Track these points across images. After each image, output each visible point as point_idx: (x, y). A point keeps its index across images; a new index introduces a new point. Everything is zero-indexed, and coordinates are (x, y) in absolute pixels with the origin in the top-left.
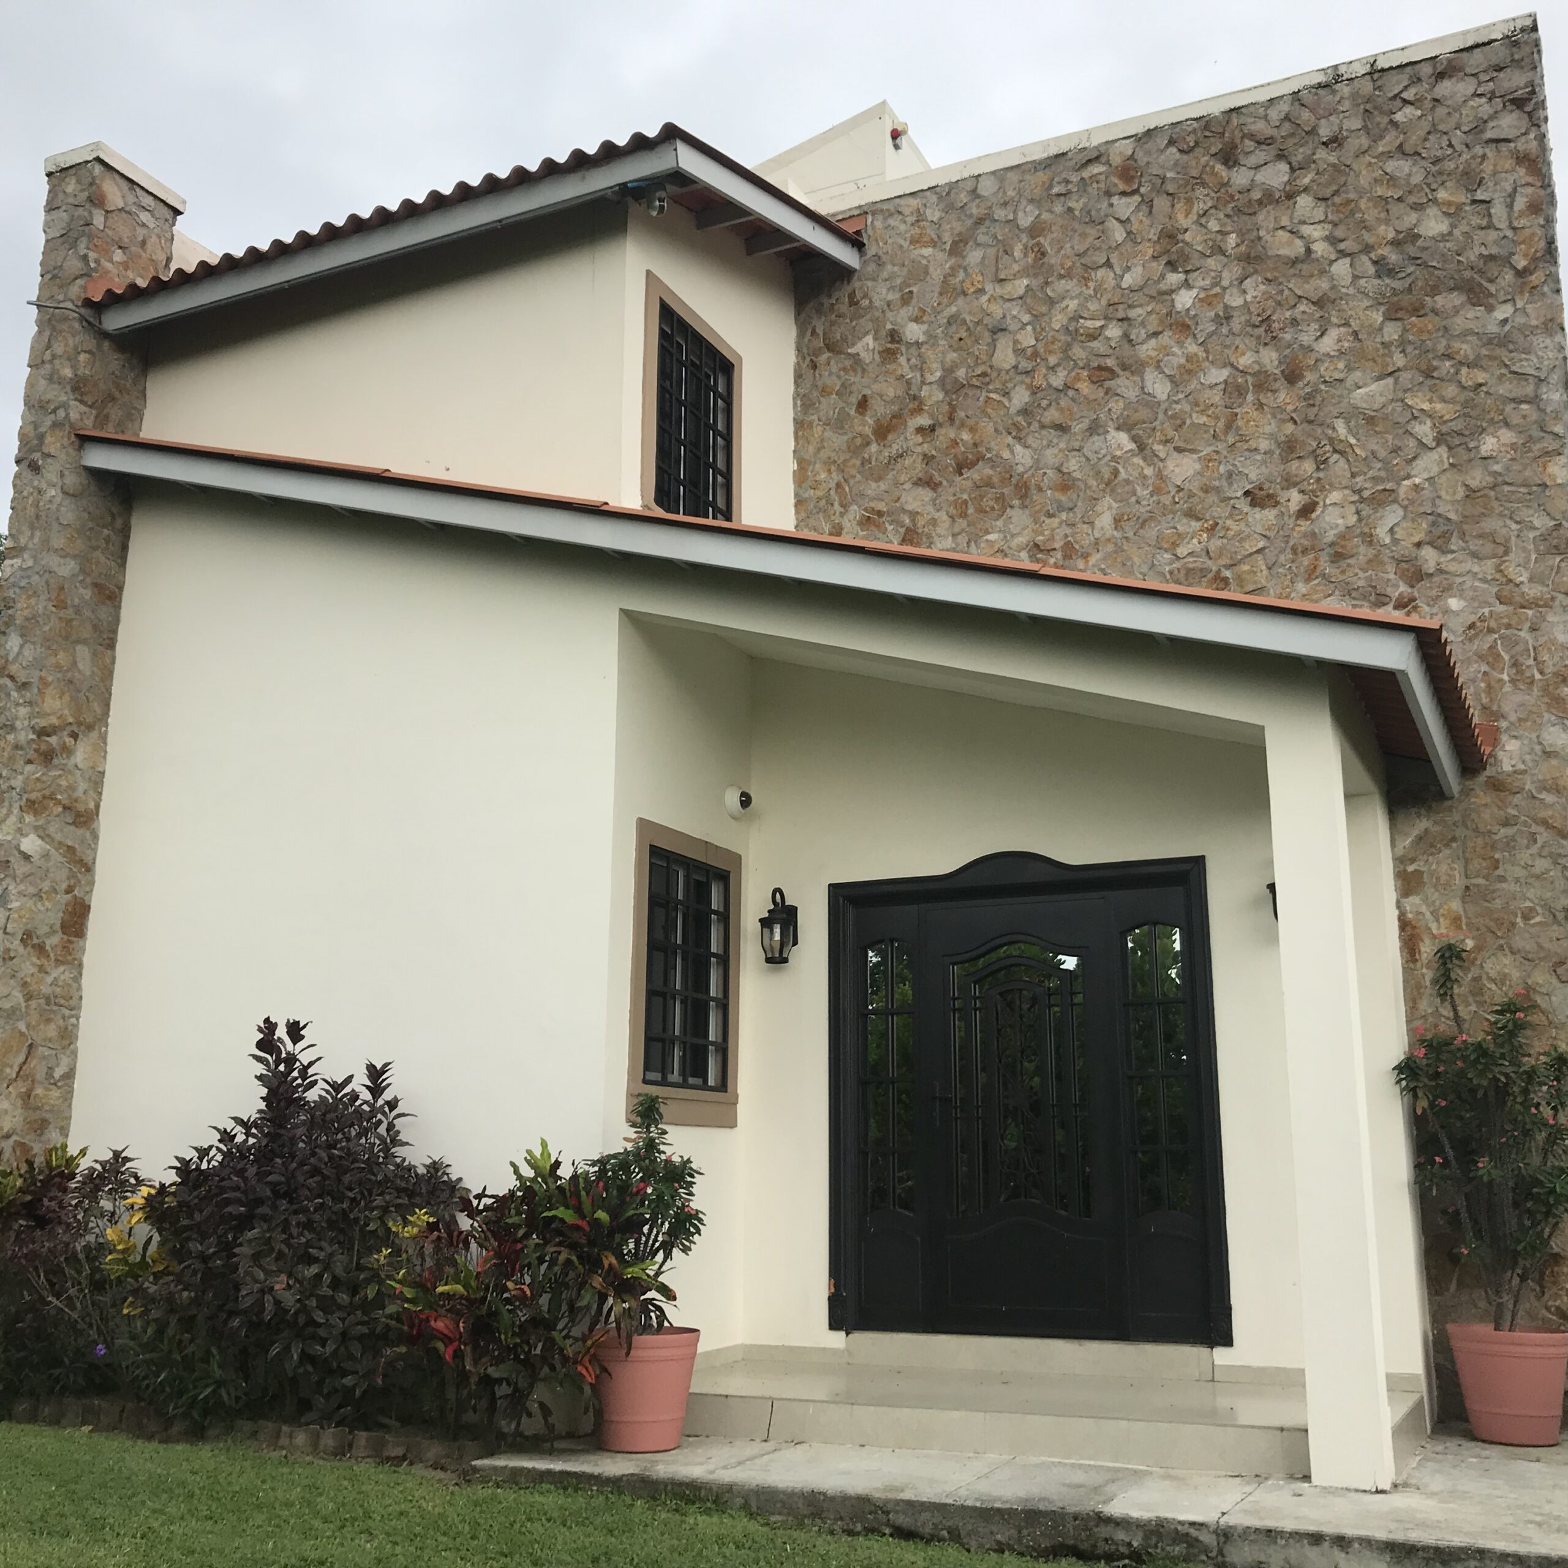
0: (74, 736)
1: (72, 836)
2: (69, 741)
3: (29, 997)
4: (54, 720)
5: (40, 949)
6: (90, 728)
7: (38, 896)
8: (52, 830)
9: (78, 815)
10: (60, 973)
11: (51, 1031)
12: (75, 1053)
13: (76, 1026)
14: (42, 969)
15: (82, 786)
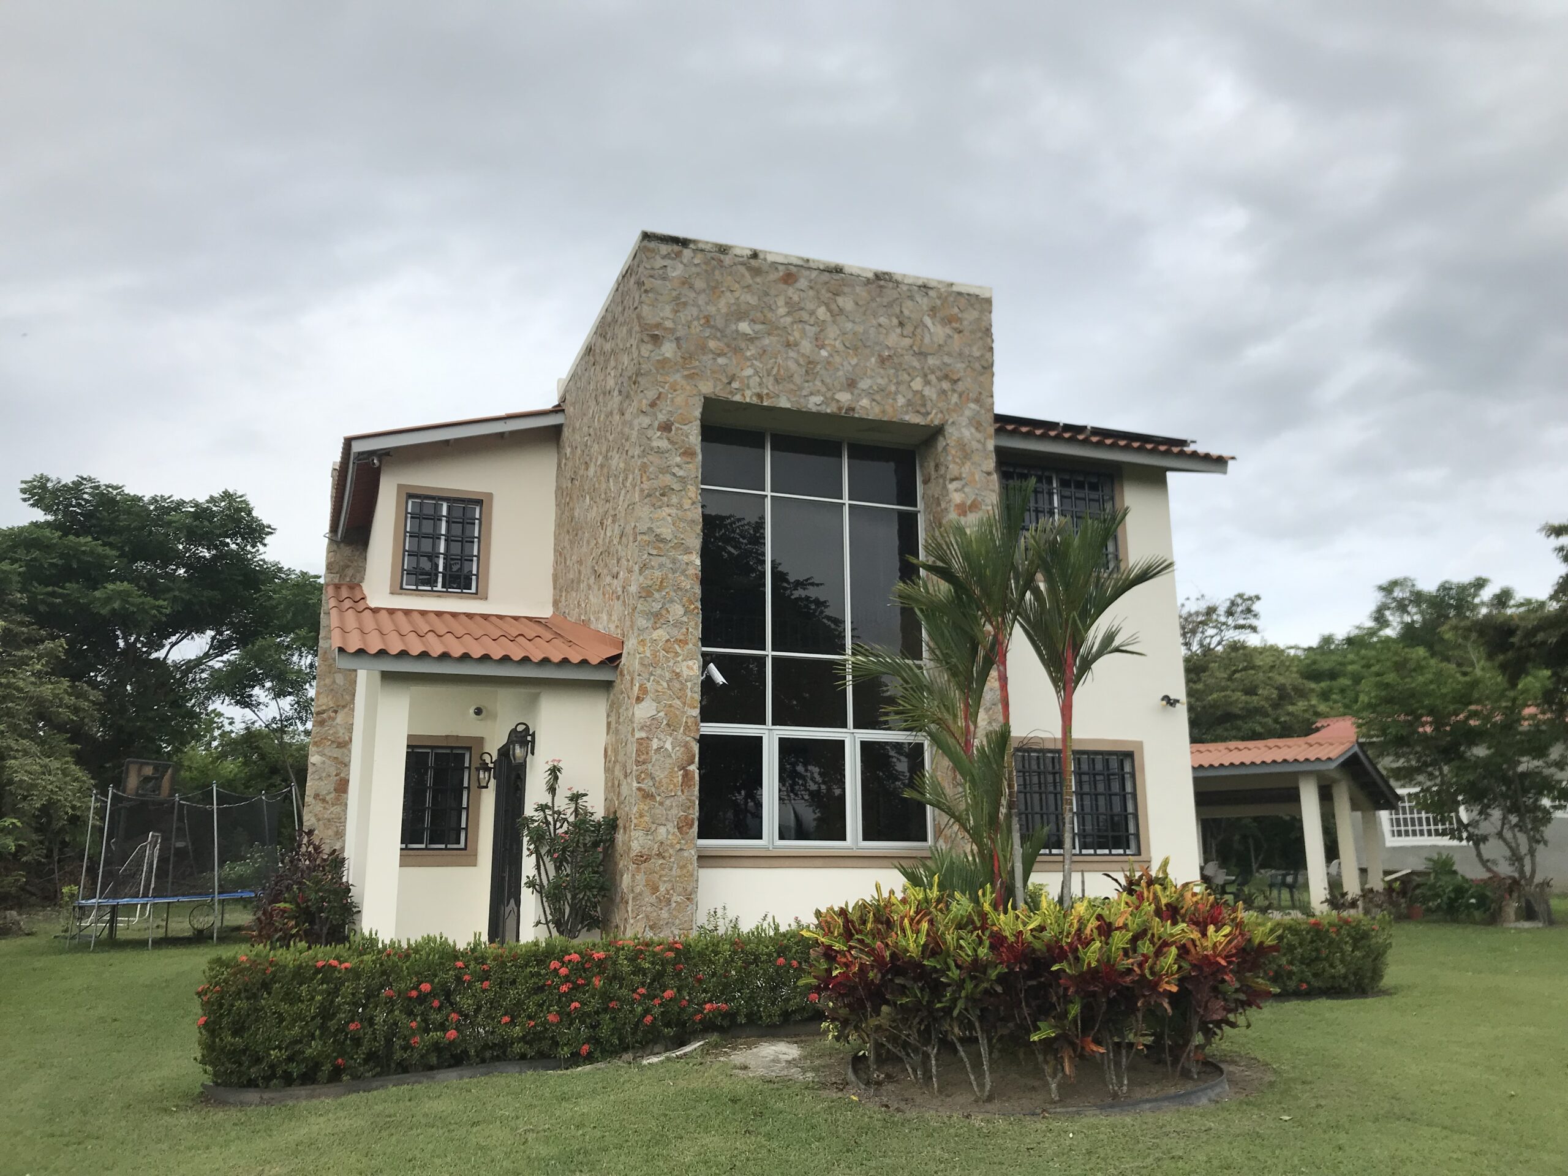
0: (336, 712)
1: (337, 753)
2: (333, 715)
3: (319, 820)
4: (324, 707)
5: (324, 800)
6: (344, 707)
7: (320, 779)
8: (326, 752)
9: (339, 743)
10: (337, 809)
11: (330, 832)
12: (344, 841)
13: (345, 830)
14: (325, 808)
15: (342, 731)
